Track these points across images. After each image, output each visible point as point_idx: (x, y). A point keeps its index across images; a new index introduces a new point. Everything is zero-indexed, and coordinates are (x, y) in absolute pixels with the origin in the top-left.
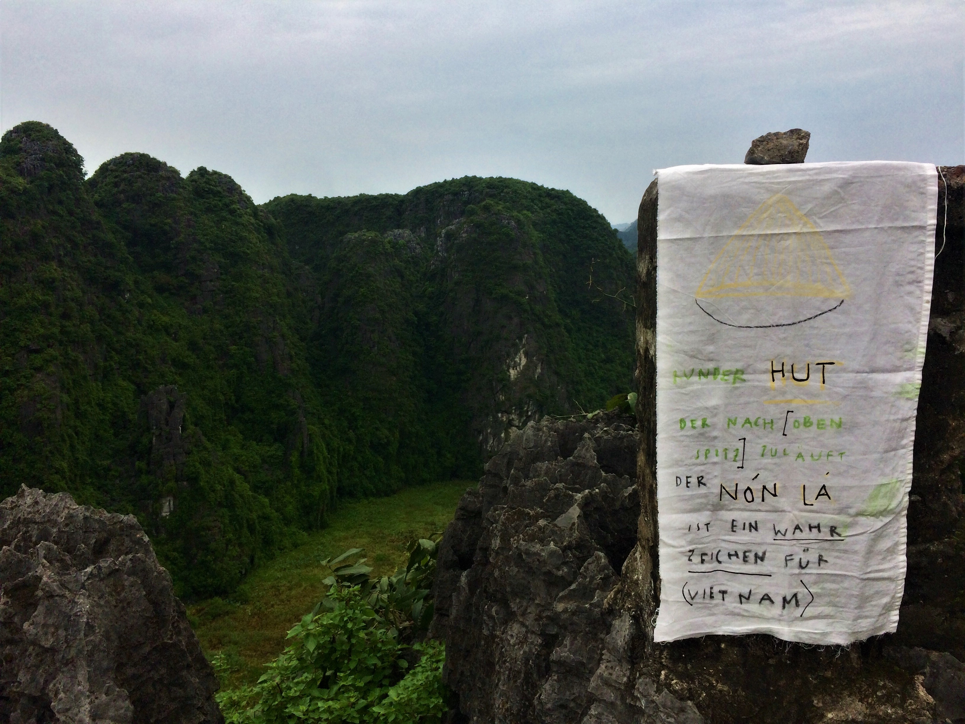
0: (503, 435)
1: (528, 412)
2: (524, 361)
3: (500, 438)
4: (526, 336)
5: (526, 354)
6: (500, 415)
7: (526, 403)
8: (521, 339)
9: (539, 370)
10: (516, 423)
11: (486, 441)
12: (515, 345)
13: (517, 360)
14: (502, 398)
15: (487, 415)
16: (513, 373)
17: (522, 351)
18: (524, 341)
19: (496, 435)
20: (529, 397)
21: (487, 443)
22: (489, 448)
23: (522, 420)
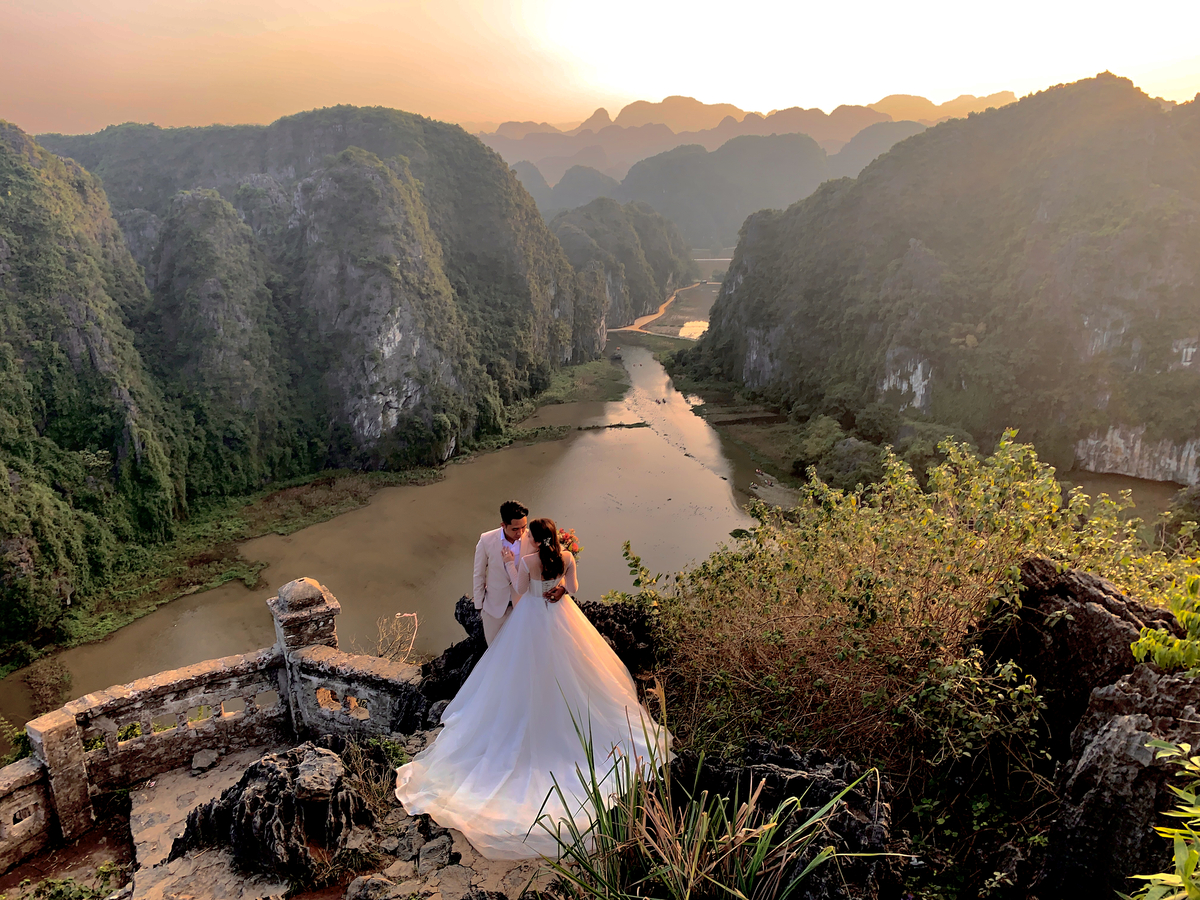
0: (380, 419)
1: (407, 391)
2: (399, 337)
3: (377, 422)
4: (399, 308)
5: (401, 328)
6: (375, 397)
7: (404, 383)
8: (392, 312)
9: (417, 346)
10: (395, 405)
11: (361, 425)
12: (385, 319)
13: (391, 336)
14: (375, 378)
15: (361, 397)
16: (387, 351)
17: (395, 326)
18: (397, 314)
19: (373, 420)
20: (407, 375)
21: (363, 428)
22: (366, 434)
23: (402, 401)
